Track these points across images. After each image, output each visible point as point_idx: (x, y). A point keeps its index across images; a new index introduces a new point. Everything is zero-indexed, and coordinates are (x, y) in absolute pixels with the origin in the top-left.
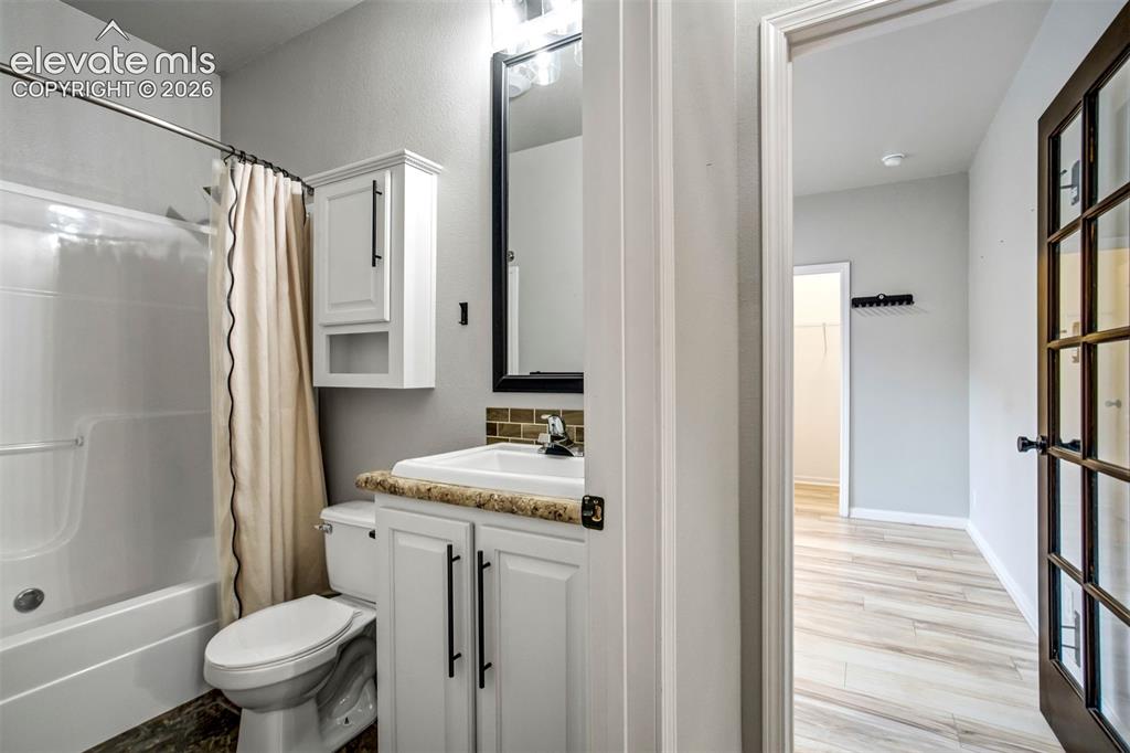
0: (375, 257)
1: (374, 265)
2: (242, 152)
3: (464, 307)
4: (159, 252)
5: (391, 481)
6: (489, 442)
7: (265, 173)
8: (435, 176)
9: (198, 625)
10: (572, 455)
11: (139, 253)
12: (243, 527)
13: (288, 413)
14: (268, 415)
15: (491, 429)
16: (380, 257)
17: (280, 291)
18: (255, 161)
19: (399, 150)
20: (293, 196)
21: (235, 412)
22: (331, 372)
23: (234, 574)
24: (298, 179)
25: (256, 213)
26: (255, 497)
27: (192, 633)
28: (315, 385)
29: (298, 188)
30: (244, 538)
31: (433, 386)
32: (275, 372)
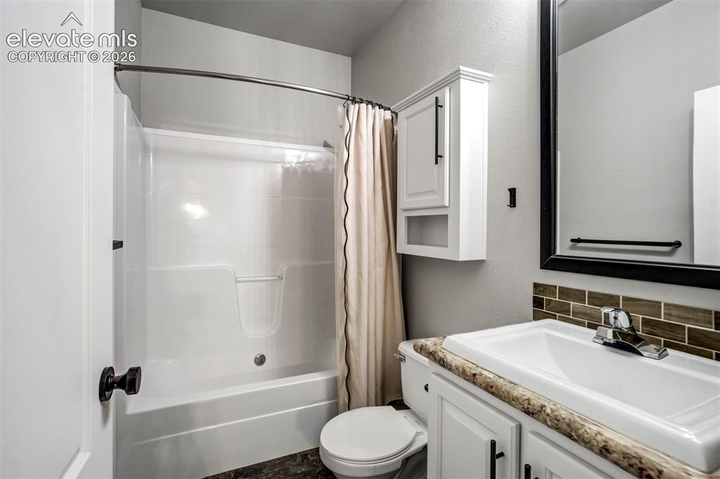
0: (437, 156)
1: (436, 163)
2: (354, 98)
3: (513, 192)
4: (319, 168)
5: (441, 354)
6: (536, 318)
7: (367, 108)
8: (486, 84)
9: (328, 400)
10: (641, 355)
11: (309, 169)
12: (351, 346)
13: (380, 270)
14: (367, 272)
15: (538, 303)
16: (441, 157)
17: (376, 187)
18: (362, 101)
19: (456, 68)
20: (385, 121)
21: (348, 270)
22: (409, 243)
23: (346, 375)
24: (389, 109)
25: (361, 136)
26: (359, 327)
27: (325, 405)
28: (398, 252)
29: (388, 115)
30: (352, 353)
31: (484, 258)
32: (372, 242)
